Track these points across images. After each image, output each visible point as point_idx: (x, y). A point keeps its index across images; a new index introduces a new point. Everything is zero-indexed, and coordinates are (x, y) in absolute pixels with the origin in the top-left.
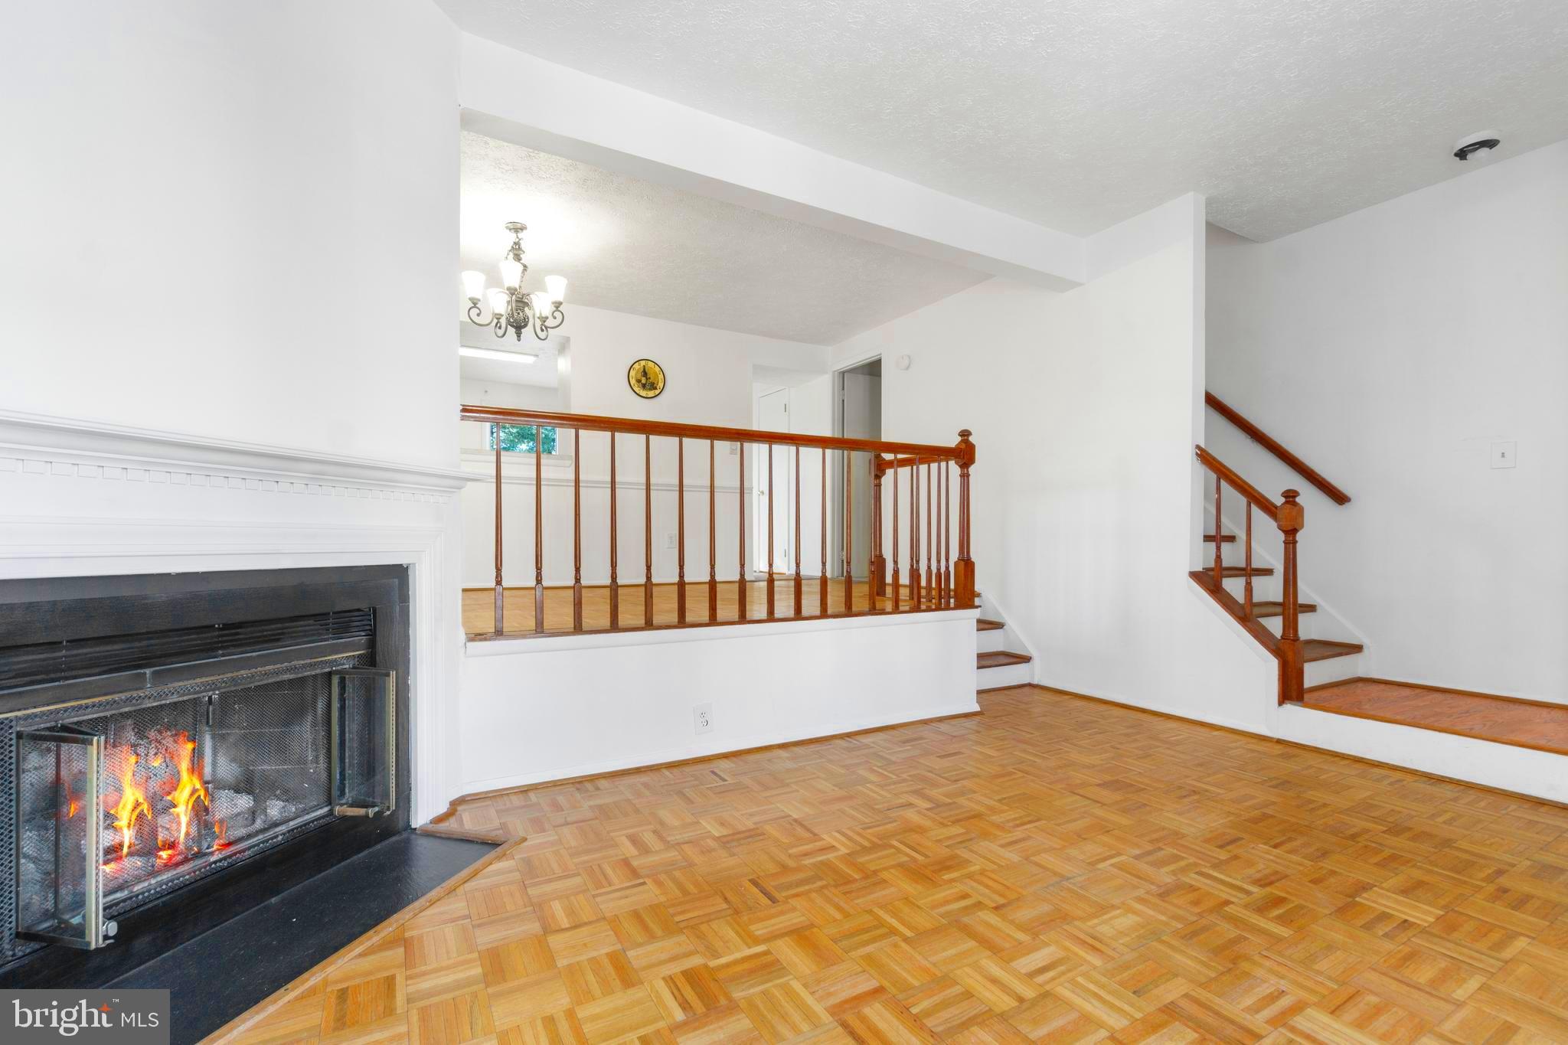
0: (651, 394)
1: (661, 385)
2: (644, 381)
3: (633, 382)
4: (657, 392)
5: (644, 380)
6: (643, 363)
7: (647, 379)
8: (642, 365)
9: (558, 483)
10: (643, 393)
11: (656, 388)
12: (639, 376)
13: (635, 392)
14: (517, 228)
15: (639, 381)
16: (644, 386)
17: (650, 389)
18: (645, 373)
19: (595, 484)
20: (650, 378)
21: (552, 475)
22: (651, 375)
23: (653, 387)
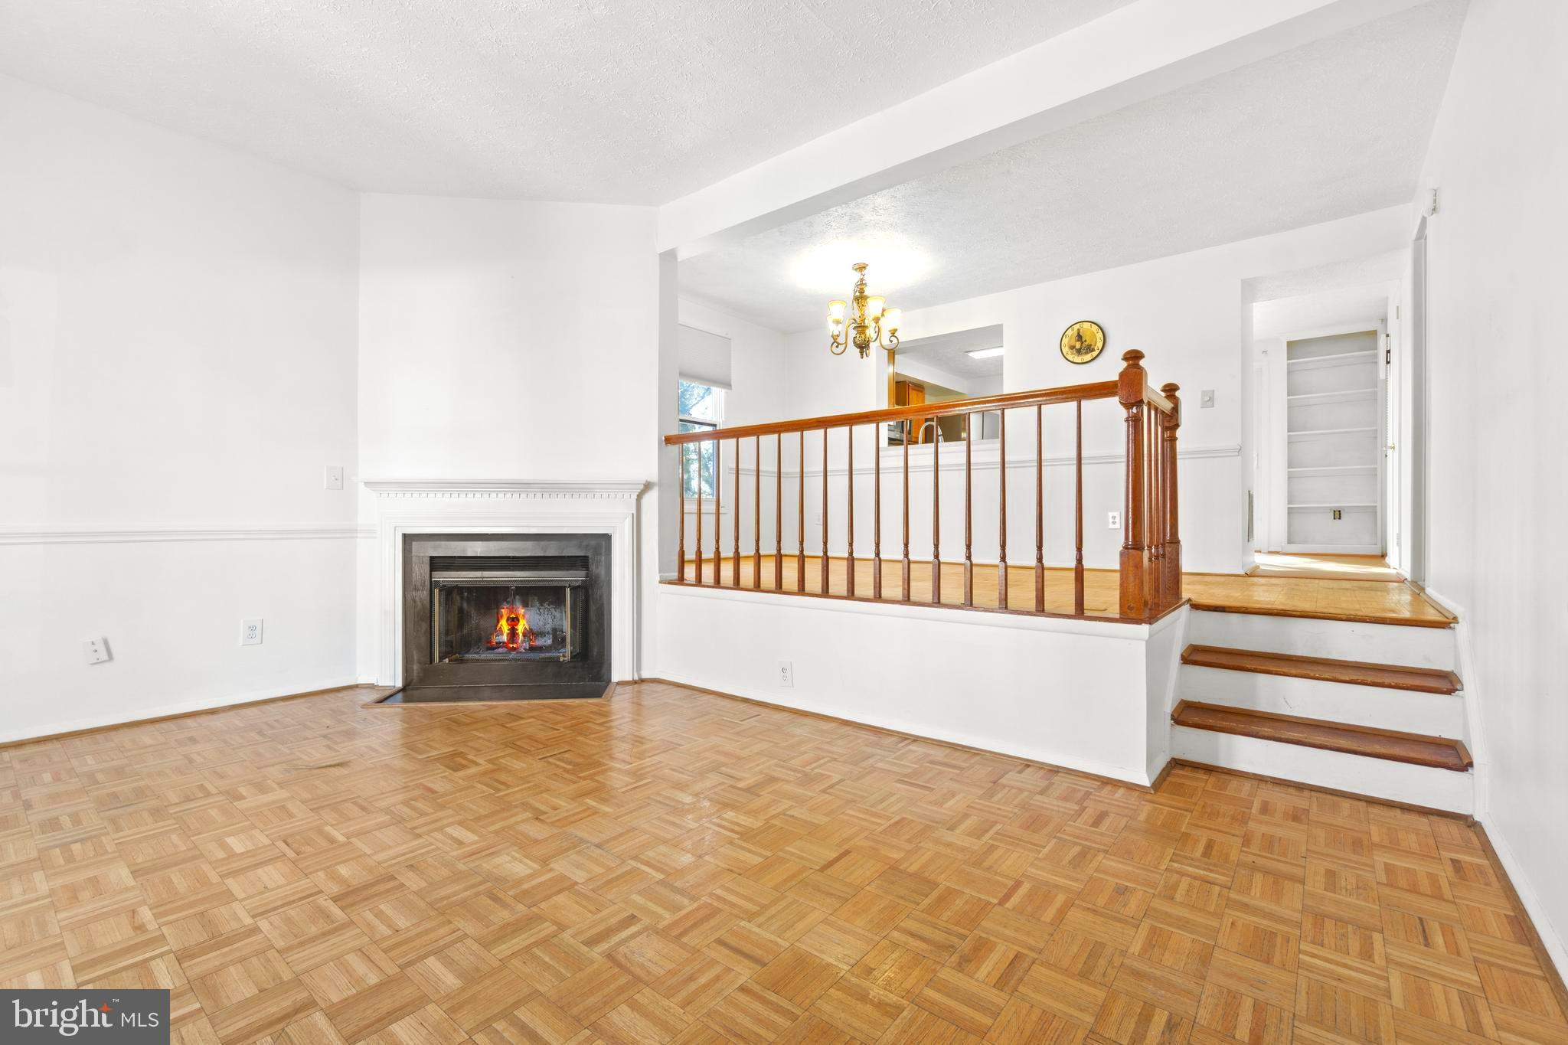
0: (1088, 357)
1: (1100, 345)
2: (1078, 346)
3: (1065, 349)
4: (1095, 354)
5: (1078, 344)
6: (1077, 326)
7: (1083, 343)
8: (1076, 329)
9: (987, 466)
10: (1078, 359)
11: (1093, 350)
12: (1073, 342)
13: (1067, 359)
14: (861, 268)
15: (1072, 347)
16: (1079, 352)
17: (1086, 353)
18: (1080, 337)
19: (1021, 464)
20: (1085, 341)
21: (981, 460)
22: (1087, 337)
23: (1090, 349)
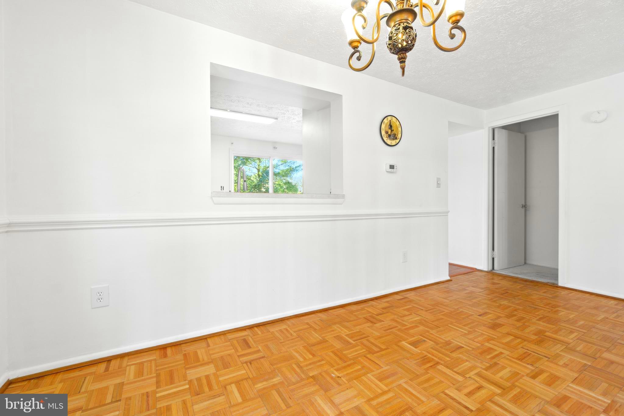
0: (394, 142)
1: (399, 136)
3: (383, 133)
4: (398, 141)
5: (389, 131)
6: (389, 118)
7: (392, 131)
8: (389, 120)
10: (389, 142)
11: (396, 139)
12: (387, 129)
13: (384, 141)
15: (387, 132)
16: (389, 137)
17: (393, 139)
18: (390, 126)
20: (393, 130)
22: (394, 128)
23: (395, 137)
